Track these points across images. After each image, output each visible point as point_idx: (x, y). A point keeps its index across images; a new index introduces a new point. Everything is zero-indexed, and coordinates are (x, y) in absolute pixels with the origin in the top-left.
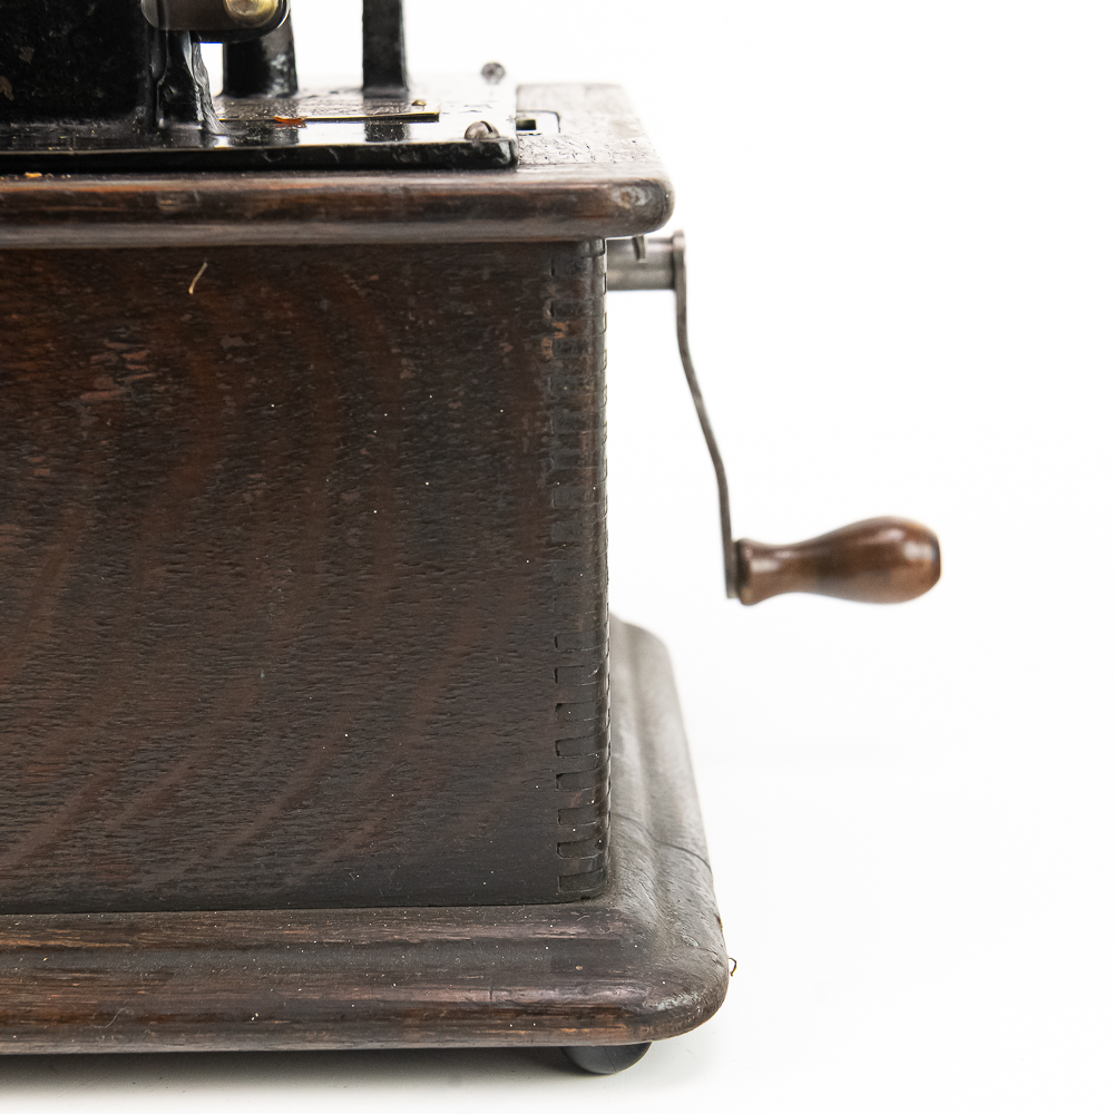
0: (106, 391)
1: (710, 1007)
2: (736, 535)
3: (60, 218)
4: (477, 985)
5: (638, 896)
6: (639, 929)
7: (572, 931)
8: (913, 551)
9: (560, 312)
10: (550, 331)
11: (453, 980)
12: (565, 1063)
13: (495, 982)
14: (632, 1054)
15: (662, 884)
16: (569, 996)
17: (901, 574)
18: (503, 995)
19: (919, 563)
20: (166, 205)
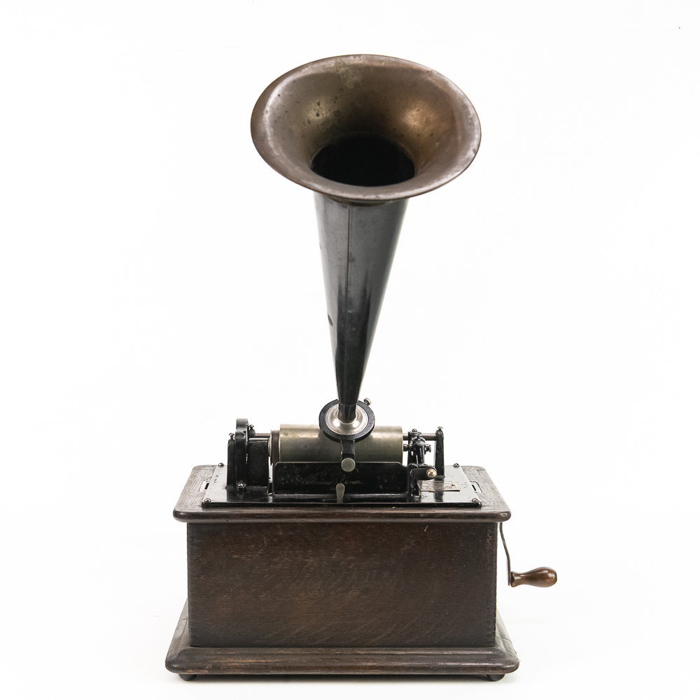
0: (406, 548)
1: (516, 668)
2: (511, 571)
3: (402, 517)
4: (473, 662)
5: (501, 646)
6: (502, 652)
7: (490, 652)
8: (550, 575)
9: (491, 535)
10: (488, 538)
11: (468, 661)
12: (489, 679)
13: (476, 662)
14: (501, 677)
15: (504, 645)
16: (490, 664)
17: (548, 580)
18: (478, 664)
19: (552, 578)
20: (421, 515)
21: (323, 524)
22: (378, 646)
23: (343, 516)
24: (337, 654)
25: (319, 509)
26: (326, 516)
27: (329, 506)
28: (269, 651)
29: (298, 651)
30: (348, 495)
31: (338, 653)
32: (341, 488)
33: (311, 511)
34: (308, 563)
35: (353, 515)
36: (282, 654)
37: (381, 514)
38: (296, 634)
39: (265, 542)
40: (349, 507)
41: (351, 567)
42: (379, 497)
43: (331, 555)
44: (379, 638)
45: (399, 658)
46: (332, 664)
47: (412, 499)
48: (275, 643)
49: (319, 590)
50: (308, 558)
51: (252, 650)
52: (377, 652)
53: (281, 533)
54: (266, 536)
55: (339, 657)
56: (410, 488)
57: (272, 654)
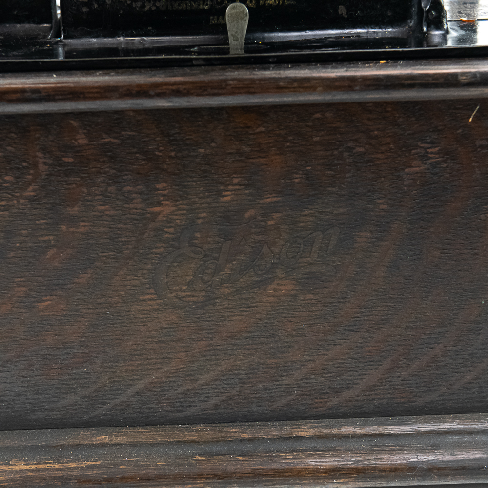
0: (418, 167)
20: (462, 79)
21: (195, 112)
22: (345, 416)
23: (249, 87)
24: (242, 440)
25: (181, 71)
26: (203, 89)
27: (209, 63)
28: (71, 438)
29: (143, 435)
30: (259, 35)
31: (245, 436)
32: (238, 17)
33: (159, 78)
34: (160, 217)
35: (277, 86)
36: (103, 445)
37: (353, 79)
38: (138, 394)
39: (42, 167)
40: (263, 63)
41: (271, 222)
42: (338, 37)
43: (219, 194)
44: (347, 394)
45: (401, 442)
46: (231, 468)
47: (424, 39)
48: (86, 418)
49: (190, 284)
50: (159, 204)
51: (26, 439)
52: (344, 430)
53: (82, 140)
54: (44, 150)
55: (249, 447)
56: (420, 9)
57: (77, 446)
